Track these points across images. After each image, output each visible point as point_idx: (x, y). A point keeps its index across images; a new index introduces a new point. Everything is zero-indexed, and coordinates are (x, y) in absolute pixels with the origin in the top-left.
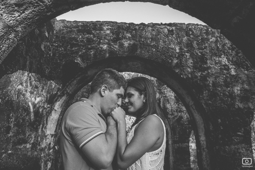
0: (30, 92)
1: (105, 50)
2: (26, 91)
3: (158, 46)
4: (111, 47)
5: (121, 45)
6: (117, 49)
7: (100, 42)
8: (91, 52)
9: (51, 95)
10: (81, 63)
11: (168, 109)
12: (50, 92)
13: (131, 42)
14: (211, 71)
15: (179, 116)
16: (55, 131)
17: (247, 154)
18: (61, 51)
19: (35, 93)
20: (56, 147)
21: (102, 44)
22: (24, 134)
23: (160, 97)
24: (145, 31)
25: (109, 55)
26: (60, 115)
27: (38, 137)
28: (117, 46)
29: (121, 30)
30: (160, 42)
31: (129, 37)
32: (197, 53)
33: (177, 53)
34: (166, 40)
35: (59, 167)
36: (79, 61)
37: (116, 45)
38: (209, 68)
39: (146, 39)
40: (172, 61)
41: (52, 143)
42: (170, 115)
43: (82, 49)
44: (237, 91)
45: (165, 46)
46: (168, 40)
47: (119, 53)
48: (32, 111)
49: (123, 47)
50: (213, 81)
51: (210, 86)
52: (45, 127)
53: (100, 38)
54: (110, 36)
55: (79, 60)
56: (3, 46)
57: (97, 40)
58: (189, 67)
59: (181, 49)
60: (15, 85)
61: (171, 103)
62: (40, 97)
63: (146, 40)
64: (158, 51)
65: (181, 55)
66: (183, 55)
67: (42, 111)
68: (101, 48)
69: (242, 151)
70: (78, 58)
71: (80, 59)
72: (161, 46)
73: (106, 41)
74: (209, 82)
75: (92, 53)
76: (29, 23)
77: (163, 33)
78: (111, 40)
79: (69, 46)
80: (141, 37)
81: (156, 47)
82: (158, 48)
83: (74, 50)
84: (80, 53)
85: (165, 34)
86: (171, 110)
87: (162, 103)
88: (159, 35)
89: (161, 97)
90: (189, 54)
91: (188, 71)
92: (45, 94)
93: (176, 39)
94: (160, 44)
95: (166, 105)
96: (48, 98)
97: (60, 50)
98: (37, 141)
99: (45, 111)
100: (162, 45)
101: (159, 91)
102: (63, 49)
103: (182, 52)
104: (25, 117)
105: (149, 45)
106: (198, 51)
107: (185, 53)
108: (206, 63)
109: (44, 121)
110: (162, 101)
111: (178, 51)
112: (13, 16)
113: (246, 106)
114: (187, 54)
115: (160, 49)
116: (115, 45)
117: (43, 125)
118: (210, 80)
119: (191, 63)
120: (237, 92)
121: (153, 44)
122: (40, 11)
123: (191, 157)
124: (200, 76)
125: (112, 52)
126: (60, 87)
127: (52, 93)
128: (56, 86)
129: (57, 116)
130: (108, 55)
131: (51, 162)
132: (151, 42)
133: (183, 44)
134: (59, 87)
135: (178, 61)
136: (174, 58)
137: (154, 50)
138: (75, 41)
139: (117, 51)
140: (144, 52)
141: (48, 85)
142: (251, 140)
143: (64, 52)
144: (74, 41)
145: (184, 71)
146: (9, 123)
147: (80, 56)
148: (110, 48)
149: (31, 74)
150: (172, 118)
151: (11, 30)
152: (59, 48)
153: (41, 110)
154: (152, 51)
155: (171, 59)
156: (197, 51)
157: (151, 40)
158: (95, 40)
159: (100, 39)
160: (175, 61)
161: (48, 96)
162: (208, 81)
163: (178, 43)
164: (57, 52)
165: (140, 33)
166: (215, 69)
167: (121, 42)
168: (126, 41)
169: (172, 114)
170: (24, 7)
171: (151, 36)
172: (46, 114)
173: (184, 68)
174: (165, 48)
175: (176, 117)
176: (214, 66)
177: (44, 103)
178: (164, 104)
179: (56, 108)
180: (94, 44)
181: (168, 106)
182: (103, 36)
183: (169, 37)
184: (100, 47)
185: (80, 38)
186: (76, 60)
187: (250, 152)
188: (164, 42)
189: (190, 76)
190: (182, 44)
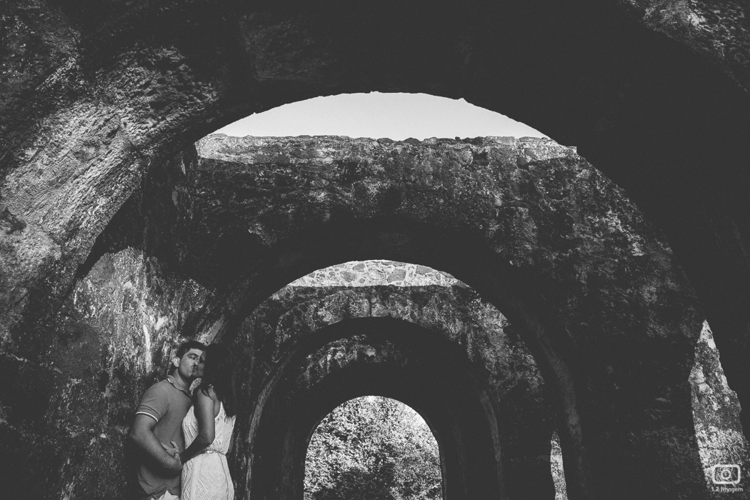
0: (146, 300)
1: (322, 203)
2: (139, 296)
3: (451, 191)
4: (336, 196)
5: (361, 192)
6: (351, 201)
7: (308, 184)
8: (288, 209)
9: (191, 312)
10: (264, 237)
11: (489, 361)
12: (188, 306)
13: (385, 185)
14: (583, 249)
15: (519, 381)
17: (684, 451)
18: (215, 207)
19: (156, 304)
21: (315, 190)
23: (464, 329)
24: (419, 157)
25: (331, 216)
28: (350, 195)
29: (361, 155)
30: (455, 182)
31: (379, 172)
32: (546, 208)
33: (497, 207)
34: (470, 178)
36: (260, 231)
37: (348, 192)
38: (579, 241)
39: (420, 175)
40: (486, 226)
42: (494, 377)
43: (266, 201)
44: (649, 295)
45: (467, 192)
46: (475, 176)
47: (355, 209)
48: (148, 346)
49: (365, 197)
50: (588, 274)
51: (583, 284)
53: (310, 175)
54: (334, 171)
55: (257, 229)
56: (116, 188)
57: (303, 181)
58: (528, 241)
59: (506, 198)
60: (120, 278)
61: (494, 347)
62: (166, 317)
63: (420, 179)
64: (450, 204)
65: (508, 212)
66: (512, 212)
67: (169, 352)
68: (313, 199)
69: (671, 444)
70: (257, 225)
71: (262, 226)
72: (459, 192)
73: (324, 181)
74: (580, 275)
75: (289, 211)
77: (461, 161)
78: (337, 180)
79: (234, 196)
80: (408, 171)
81: (447, 194)
82: (451, 197)
83: (246, 205)
84: (260, 211)
85: (468, 164)
86: (495, 365)
87: (470, 346)
88: (451, 165)
89: (469, 331)
90: (527, 210)
91: (526, 250)
92: (176, 310)
93: (494, 174)
94: (455, 187)
95: (482, 351)
96: (183, 320)
97: (211, 205)
100: (461, 190)
101: (462, 316)
102: (218, 202)
103: (510, 205)
104: (135, 359)
105: (428, 190)
106: (548, 202)
107: (516, 206)
108: (570, 231)
110: (470, 341)
111: (499, 202)
113: (674, 332)
114: (521, 209)
115: (456, 200)
116: (345, 190)
118: (582, 271)
119: (533, 230)
120: (650, 298)
121: (438, 187)
123: (557, 494)
124: (556, 261)
125: (337, 208)
126: (213, 295)
127: (193, 309)
128: (202, 290)
130: (328, 215)
132: (433, 182)
133: (512, 186)
134: (210, 294)
135: (501, 226)
136: (491, 219)
137: (442, 201)
138: (248, 185)
139: (351, 206)
140: (417, 206)
141: (184, 289)
142: (692, 416)
143: (220, 210)
144: (246, 183)
145: (516, 251)
146: (105, 366)
147: (261, 219)
148: (335, 198)
149: (150, 259)
150: (499, 387)
151: (135, 155)
152: (210, 202)
153: (166, 350)
154: (437, 203)
155: (483, 223)
156: (546, 203)
157: (434, 179)
158: (296, 180)
159: (311, 179)
160: (494, 227)
161: (183, 315)
162: (577, 272)
163: (499, 184)
164: (205, 210)
165: (406, 162)
166: (592, 243)
167: (359, 184)
168: (374, 183)
169: (500, 376)
171: (434, 168)
173: (517, 242)
174: (467, 196)
175: (510, 382)
176: (589, 236)
177: (173, 332)
178: (476, 350)
180: (294, 189)
181: (488, 353)
182: (316, 170)
183: (476, 170)
184: (309, 197)
185: (260, 177)
186: (251, 230)
187: (691, 446)
188: (466, 182)
189: (530, 260)
190: (508, 187)
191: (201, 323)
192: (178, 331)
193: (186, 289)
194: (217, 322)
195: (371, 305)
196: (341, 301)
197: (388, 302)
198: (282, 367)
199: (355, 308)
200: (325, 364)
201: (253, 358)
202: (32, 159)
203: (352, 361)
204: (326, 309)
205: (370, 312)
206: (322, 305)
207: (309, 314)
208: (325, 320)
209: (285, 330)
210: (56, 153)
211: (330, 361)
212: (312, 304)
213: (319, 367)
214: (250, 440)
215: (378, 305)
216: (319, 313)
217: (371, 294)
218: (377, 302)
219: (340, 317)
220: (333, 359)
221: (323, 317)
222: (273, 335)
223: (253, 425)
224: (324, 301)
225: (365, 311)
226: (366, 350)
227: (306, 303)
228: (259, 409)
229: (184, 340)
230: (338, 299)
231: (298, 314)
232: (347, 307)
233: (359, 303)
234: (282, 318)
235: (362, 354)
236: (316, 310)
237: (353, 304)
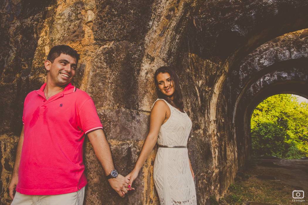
191: (215, 79)
192: (206, 85)
193: (206, 65)
194: (221, 77)
195: (291, 53)
196: (272, 53)
197: (301, 50)
198: (244, 89)
199: (281, 56)
200: (260, 83)
201: (230, 87)
202: (152, 26)
203: (275, 80)
204: (264, 59)
205: (290, 56)
206: (262, 57)
207: (255, 63)
208: (264, 64)
209: (244, 72)
210: (159, 20)
211: (262, 82)
212: (256, 57)
213: (257, 85)
214: (233, 122)
215: (295, 52)
216: (261, 62)
217: (290, 47)
218: (294, 50)
219: (272, 62)
220: (264, 81)
221: (263, 63)
222: (238, 76)
223: (234, 116)
224: (263, 55)
225: (287, 56)
226: (281, 74)
227: (253, 58)
228: (235, 108)
229: (210, 88)
230: (271, 53)
231: (250, 64)
232: (276, 56)
233: (283, 53)
234: (241, 67)
235: (279, 77)
236: (259, 60)
237: (280, 54)
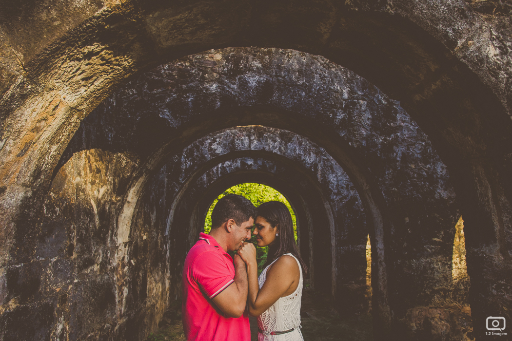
0: (90, 182)
1: (214, 93)
2: (86, 183)
3: (311, 85)
4: (225, 88)
5: (244, 84)
6: (236, 92)
7: (203, 77)
8: (188, 97)
9: (122, 179)
10: (171, 120)
11: (332, 183)
12: (119, 174)
13: (262, 79)
14: (402, 134)
16: (130, 236)
18: (132, 95)
19: (97, 181)
20: (132, 261)
21: (208, 82)
22: (90, 252)
23: (316, 160)
24: (288, 56)
25: (221, 104)
26: (135, 208)
27: (107, 251)
28: (235, 87)
29: (243, 52)
30: (315, 78)
31: (257, 68)
32: (380, 101)
33: (344, 100)
34: (326, 75)
35: (138, 292)
36: (168, 115)
37: (234, 84)
38: (400, 128)
39: (289, 71)
40: (335, 115)
41: (126, 256)
42: (334, 194)
43: (171, 91)
45: (323, 87)
46: (330, 74)
47: (239, 99)
48: (96, 212)
49: (246, 89)
50: (403, 153)
51: (398, 161)
52: (115, 233)
53: (204, 69)
54: (223, 66)
55: (166, 114)
56: (63, 136)
57: (199, 74)
58: (364, 128)
59: (351, 92)
60: (71, 178)
61: (337, 173)
62: (105, 186)
63: (288, 75)
64: (310, 97)
65: (351, 104)
66: (355, 104)
67: (109, 208)
68: (207, 89)
70: (165, 110)
71: (169, 112)
72: (317, 87)
73: (215, 74)
74: (397, 154)
75: (189, 100)
76: (98, 94)
77: (320, 60)
78: (225, 74)
79: (146, 86)
80: (279, 67)
81: (307, 88)
82: (310, 91)
83: (156, 94)
84: (167, 98)
85: (325, 63)
86: (336, 185)
87: (320, 173)
88: (312, 63)
89: (319, 162)
90: (366, 103)
91: (361, 135)
92: (111, 177)
93: (344, 72)
94: (314, 82)
95: (328, 176)
96: (117, 184)
97: (129, 93)
98: (107, 257)
99: (114, 207)
100: (319, 85)
102: (134, 91)
103: (353, 98)
104: (89, 225)
105: (294, 85)
106: (381, 96)
107: (358, 100)
108: (394, 119)
109: (113, 224)
110: (320, 168)
111: (346, 96)
112: (79, 93)
114: (361, 102)
115: (315, 93)
116: (231, 83)
117: (112, 231)
118: (398, 151)
119: (369, 119)
121: (301, 82)
122: (114, 76)
124: (382, 143)
125: (225, 97)
126: (137, 165)
127: (123, 176)
128: (128, 162)
129: (131, 210)
130: (219, 104)
131: (128, 286)
132: (298, 78)
133: (357, 83)
134: (135, 165)
135: (345, 115)
136: (339, 109)
137: (304, 94)
138: (156, 76)
139: (235, 96)
140: (286, 97)
141: (114, 161)
143: (137, 98)
144: (155, 75)
145: (354, 135)
147: (168, 106)
148: (223, 89)
149: (90, 152)
150: (338, 200)
151: (73, 112)
152: (128, 91)
153: (107, 208)
154: (300, 95)
155: (333, 112)
156: (380, 97)
157: (299, 75)
158: (193, 74)
159: (205, 72)
160: (341, 116)
161: (116, 180)
162: (395, 152)
163: (348, 80)
164: (124, 98)
165: (278, 60)
166: (409, 129)
167: (242, 78)
168: (253, 77)
169: (339, 194)
170: (94, 78)
171: (299, 66)
172: (116, 213)
173: (355, 128)
174: (322, 90)
176: (407, 124)
177: (111, 193)
179: (129, 199)
180: (192, 81)
181: (332, 178)
182: (209, 64)
183: (331, 68)
184: (204, 88)
185: (165, 70)
186: (161, 115)
188: (322, 78)
189: (364, 142)
190: (354, 83)
191: (129, 184)
192: (114, 192)
193: (117, 161)
194: (141, 178)
195: (251, 142)
196: (228, 138)
197: (263, 139)
198: (187, 183)
199: (238, 144)
200: (217, 170)
201: (166, 179)
203: (237, 168)
204: (218, 144)
205: (250, 146)
206: (214, 141)
207: (205, 147)
208: (217, 152)
209: (188, 159)
211: (220, 168)
212: (207, 140)
213: (213, 172)
214: (167, 233)
215: (255, 142)
216: (213, 147)
217: (250, 133)
218: (255, 139)
219: (227, 150)
220: (223, 167)
221: (215, 150)
222: (180, 163)
223: (169, 224)
224: (216, 138)
225: (246, 145)
226: (246, 160)
227: (203, 139)
228: (172, 212)
229: (119, 198)
230: (226, 137)
231: (197, 147)
232: (233, 142)
233: (242, 140)
234: (185, 150)
235: (243, 163)
236: (211, 144)
237: (237, 140)
